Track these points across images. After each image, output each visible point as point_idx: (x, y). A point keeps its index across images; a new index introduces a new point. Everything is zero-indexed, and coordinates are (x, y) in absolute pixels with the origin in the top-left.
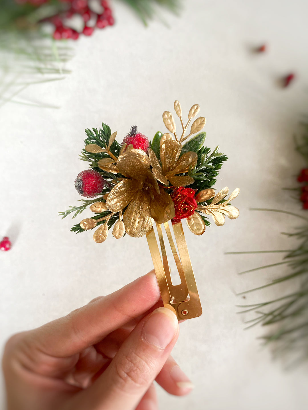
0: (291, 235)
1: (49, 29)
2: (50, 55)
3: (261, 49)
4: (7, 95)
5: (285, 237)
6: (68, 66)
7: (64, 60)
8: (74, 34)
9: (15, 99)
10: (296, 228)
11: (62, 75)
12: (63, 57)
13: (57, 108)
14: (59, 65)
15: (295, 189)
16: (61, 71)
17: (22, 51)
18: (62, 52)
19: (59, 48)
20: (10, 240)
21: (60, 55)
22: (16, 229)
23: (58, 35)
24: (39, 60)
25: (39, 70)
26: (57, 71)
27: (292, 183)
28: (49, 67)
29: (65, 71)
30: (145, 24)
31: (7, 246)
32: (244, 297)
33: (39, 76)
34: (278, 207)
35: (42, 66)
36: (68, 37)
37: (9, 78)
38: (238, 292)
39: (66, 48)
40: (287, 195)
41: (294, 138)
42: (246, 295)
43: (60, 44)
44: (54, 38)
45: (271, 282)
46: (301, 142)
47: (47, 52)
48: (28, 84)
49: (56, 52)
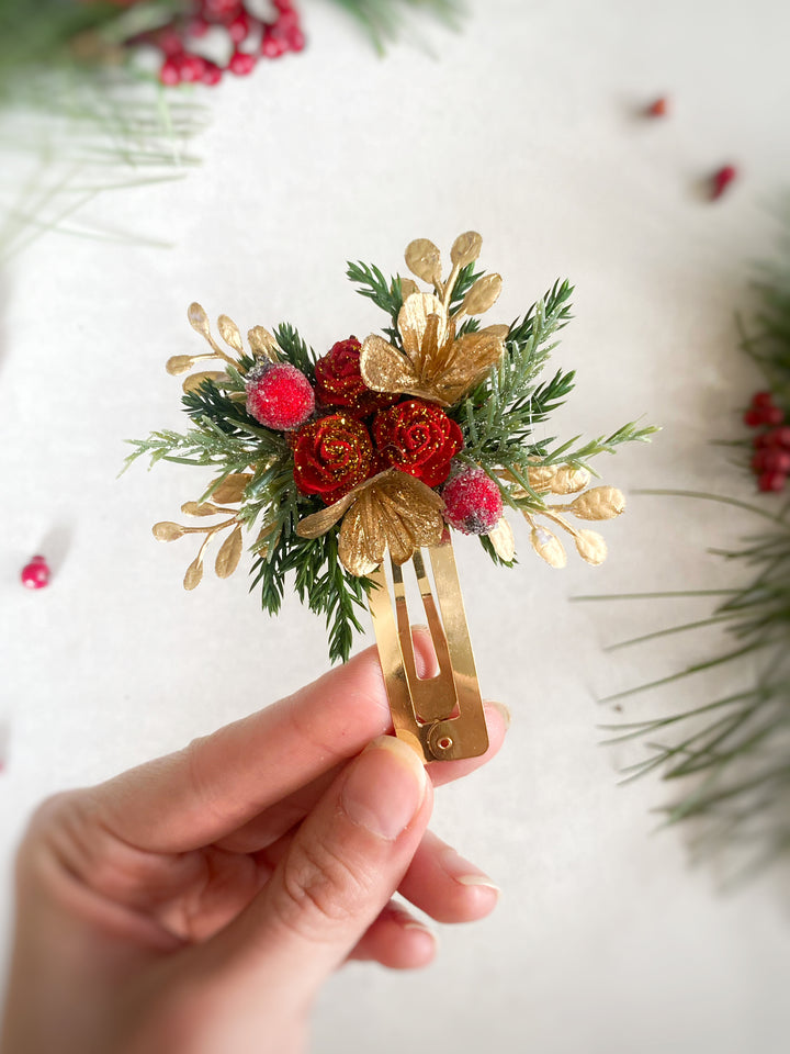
0: (731, 556)
1: (149, 60)
2: (153, 123)
3: (656, 110)
4: (46, 216)
5: (717, 559)
6: (195, 147)
7: (185, 135)
8: (210, 71)
9: (65, 224)
10: (745, 539)
11: (179, 170)
12: (181, 128)
13: (165, 245)
14: (174, 145)
15: (738, 444)
16: (177, 160)
17: (86, 113)
18: (181, 114)
19: (174, 106)
20: (49, 562)
21: (176, 122)
22: (61, 536)
23: (171, 75)
24: (126, 132)
25: (126, 158)
26: (168, 160)
27: (732, 428)
28: (149, 149)
29: (187, 159)
30: (379, 51)
31: (41, 577)
32: (618, 709)
33: (126, 170)
34: (700, 485)
35: (133, 147)
36: (196, 78)
37: (52, 177)
38: (602, 696)
39: (189, 106)
40: (720, 458)
41: (738, 319)
42: (621, 702)
43: (175, 95)
44: (162, 82)
45: (683, 669)
46: (753, 330)
47: (145, 114)
48: (97, 190)
49: (166, 115)
